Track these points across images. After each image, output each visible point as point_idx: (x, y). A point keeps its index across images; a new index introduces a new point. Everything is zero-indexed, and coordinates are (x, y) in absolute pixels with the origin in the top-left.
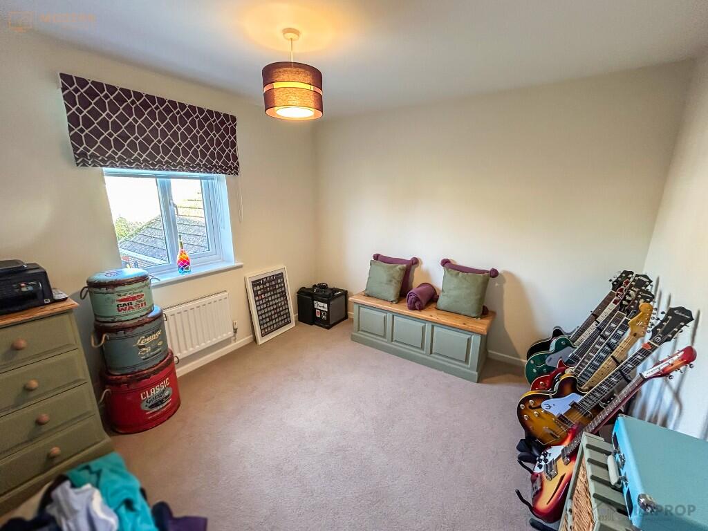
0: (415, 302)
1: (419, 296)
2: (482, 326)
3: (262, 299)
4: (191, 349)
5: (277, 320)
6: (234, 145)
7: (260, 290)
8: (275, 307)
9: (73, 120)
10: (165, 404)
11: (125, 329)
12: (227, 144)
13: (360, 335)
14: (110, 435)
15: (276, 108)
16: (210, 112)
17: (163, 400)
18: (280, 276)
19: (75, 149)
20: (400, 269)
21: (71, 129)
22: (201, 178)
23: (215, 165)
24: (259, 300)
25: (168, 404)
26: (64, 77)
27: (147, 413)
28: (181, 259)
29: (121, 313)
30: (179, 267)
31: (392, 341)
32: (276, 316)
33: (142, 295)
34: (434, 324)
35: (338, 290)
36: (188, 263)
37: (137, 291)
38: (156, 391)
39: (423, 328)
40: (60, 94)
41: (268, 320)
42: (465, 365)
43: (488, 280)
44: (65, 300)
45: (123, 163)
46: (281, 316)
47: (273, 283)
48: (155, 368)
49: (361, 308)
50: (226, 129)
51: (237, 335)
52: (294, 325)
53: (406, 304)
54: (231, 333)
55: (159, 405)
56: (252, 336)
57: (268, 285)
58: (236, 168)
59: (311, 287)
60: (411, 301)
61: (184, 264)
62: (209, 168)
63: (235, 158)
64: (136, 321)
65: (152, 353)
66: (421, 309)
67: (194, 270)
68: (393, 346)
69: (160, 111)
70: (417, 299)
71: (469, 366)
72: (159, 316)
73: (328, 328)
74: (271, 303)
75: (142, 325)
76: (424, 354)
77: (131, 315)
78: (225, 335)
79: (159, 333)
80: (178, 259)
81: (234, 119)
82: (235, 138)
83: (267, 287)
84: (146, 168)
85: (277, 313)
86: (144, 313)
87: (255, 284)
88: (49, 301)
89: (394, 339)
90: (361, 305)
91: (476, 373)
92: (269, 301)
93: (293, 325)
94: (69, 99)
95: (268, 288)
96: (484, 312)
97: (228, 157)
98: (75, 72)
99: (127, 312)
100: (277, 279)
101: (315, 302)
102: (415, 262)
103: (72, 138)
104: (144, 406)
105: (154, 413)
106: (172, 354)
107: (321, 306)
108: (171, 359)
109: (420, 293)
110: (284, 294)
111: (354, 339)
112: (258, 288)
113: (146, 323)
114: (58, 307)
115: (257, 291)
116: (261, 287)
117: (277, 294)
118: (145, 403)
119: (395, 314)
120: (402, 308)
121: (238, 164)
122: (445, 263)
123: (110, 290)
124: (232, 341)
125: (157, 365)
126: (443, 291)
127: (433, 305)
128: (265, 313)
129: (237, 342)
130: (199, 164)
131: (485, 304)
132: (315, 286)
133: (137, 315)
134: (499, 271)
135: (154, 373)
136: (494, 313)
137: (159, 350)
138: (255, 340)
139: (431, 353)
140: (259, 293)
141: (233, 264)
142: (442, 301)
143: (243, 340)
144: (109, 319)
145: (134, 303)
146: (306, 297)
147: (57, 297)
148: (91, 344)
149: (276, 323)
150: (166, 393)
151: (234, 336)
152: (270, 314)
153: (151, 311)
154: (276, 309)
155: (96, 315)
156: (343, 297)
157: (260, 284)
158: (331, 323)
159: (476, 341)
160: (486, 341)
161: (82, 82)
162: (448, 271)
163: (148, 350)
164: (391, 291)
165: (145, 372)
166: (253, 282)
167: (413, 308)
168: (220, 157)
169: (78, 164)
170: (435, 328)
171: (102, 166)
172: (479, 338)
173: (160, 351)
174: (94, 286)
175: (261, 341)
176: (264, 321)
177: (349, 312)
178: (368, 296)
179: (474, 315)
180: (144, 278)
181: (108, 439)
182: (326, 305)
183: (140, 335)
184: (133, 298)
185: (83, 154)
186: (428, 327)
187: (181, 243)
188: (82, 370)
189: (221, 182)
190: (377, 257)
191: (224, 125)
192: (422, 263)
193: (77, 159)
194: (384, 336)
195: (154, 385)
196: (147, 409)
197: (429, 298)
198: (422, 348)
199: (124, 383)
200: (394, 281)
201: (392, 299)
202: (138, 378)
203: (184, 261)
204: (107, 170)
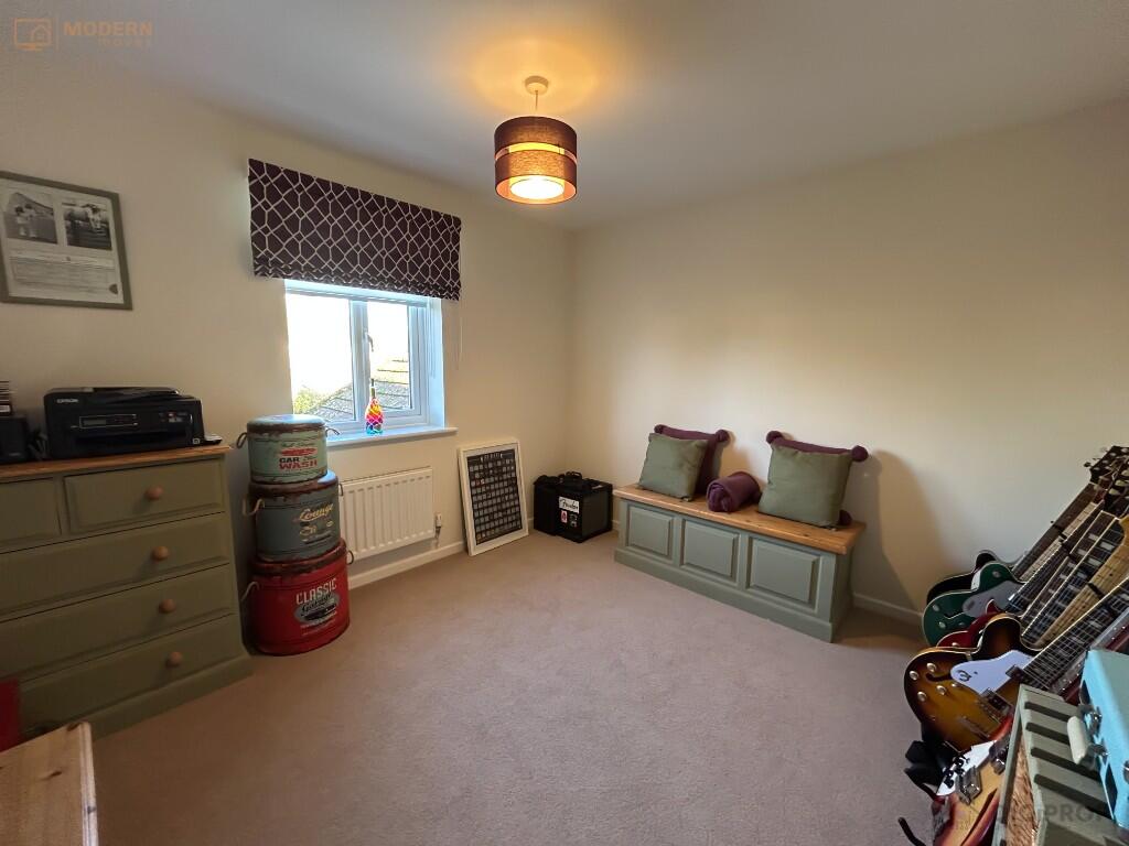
0: (720, 499)
1: (727, 489)
2: (839, 540)
3: (481, 486)
4: (373, 548)
5: (501, 522)
6: (455, 257)
7: (479, 471)
8: (499, 500)
9: (257, 216)
11: (286, 494)
12: (446, 256)
13: (632, 553)
14: (251, 653)
15: (512, 180)
16: (427, 211)
17: (324, 611)
18: (510, 454)
19: (256, 252)
20: (697, 446)
21: (253, 228)
22: (409, 303)
23: (427, 284)
24: (476, 487)
25: (330, 619)
26: (256, 166)
27: (304, 626)
28: (371, 413)
29: (285, 471)
30: (368, 424)
31: (682, 563)
32: (500, 514)
33: (313, 450)
34: (754, 534)
35: (597, 483)
36: (380, 420)
37: (308, 442)
38: (316, 594)
39: (735, 542)
40: (246, 184)
41: (487, 519)
42: (809, 610)
43: (850, 465)
44: (218, 442)
45: (312, 273)
46: (507, 516)
47: (499, 463)
48: (320, 559)
49: (633, 509)
50: (446, 236)
51: (440, 537)
52: (527, 534)
53: (706, 504)
54: (431, 532)
56: (461, 543)
57: (490, 465)
58: (457, 290)
59: (556, 475)
60: (714, 498)
61: (375, 421)
62: (420, 288)
63: (456, 276)
64: (302, 484)
65: (317, 536)
66: (730, 510)
67: (387, 432)
68: (686, 572)
69: (363, 208)
70: (724, 494)
71: (816, 611)
72: (333, 484)
73: (579, 541)
74: (493, 494)
75: (308, 492)
76: (734, 587)
77: (296, 476)
78: (422, 533)
79: (330, 508)
80: (367, 412)
81: (458, 222)
82: (458, 248)
83: (489, 469)
84: (338, 282)
85: (502, 511)
86: (315, 475)
87: (472, 461)
88: (197, 441)
89: (685, 561)
90: (632, 502)
91: (829, 625)
92: (490, 491)
93: (524, 532)
94: (256, 190)
95: (491, 471)
96: (843, 521)
97: (446, 273)
98: (265, 159)
99: (291, 471)
100: (505, 458)
101: (561, 498)
102: (723, 437)
103: (253, 239)
104: (299, 615)
105: (313, 627)
106: (345, 545)
107: (569, 505)
108: (343, 552)
109: (730, 484)
110: (513, 482)
111: (619, 558)
112: (476, 468)
113: (315, 490)
114: (209, 450)
115: (475, 472)
116: (481, 467)
117: (503, 481)
118: (299, 611)
119: (686, 517)
120: (701, 510)
121: (459, 284)
122: (774, 438)
123: (274, 437)
124: (433, 547)
125: (322, 555)
126: (770, 482)
127: (754, 508)
128: (483, 508)
129: (440, 550)
130: (406, 281)
131: (843, 509)
132: (562, 476)
133: (304, 478)
134: (869, 452)
135: (317, 566)
136: (863, 525)
137: (326, 534)
138: (466, 549)
139: (748, 586)
140: (477, 476)
141: (442, 427)
142: (768, 500)
143: (448, 546)
144: (267, 479)
145: (301, 458)
146: (548, 489)
147: (209, 438)
148: (241, 512)
149: (499, 526)
151: (436, 538)
152: (491, 510)
153: (323, 476)
154: (501, 503)
155: (252, 473)
156: (606, 494)
157: (479, 463)
158: (585, 533)
159: (827, 565)
160: (847, 566)
161: (274, 170)
162: (779, 450)
163: (313, 530)
164: (682, 481)
165: (306, 562)
166: (469, 459)
167: (717, 508)
168: (435, 273)
169: (256, 273)
170: (755, 542)
171: (284, 277)
172: (832, 560)
173: (329, 536)
174: (256, 430)
175: (475, 550)
176: (482, 520)
177: (614, 521)
178: (644, 489)
179: (824, 523)
180: (317, 427)
181: (245, 655)
182: (577, 503)
183: (306, 505)
184: (301, 452)
185: (263, 260)
186: (743, 539)
187: (373, 390)
188: (226, 545)
189: (433, 306)
190: (660, 429)
191: (445, 229)
192: (734, 439)
193: (256, 266)
194: (668, 556)
195: (316, 584)
196: (302, 619)
197: (746, 495)
198: (732, 577)
199: (277, 574)
200: (686, 466)
201: (684, 494)
202: (296, 569)
203: (375, 417)
204: (289, 283)
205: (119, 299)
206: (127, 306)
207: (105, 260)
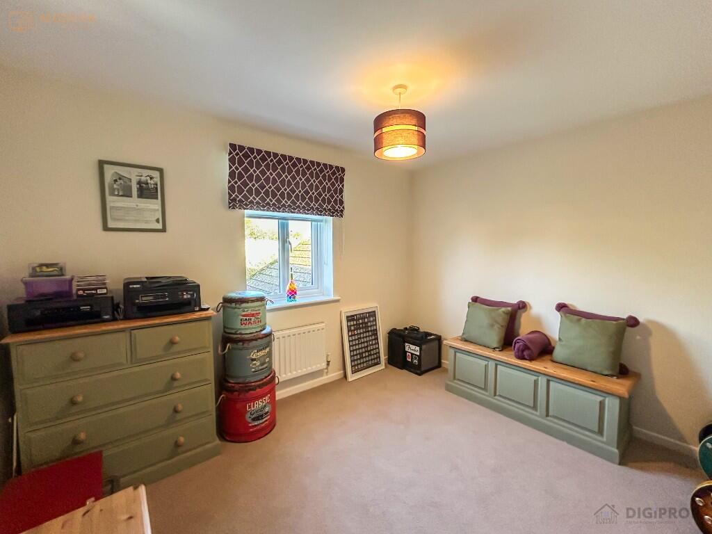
0: (523, 351)
1: (529, 345)
2: (621, 387)
3: (354, 335)
4: (289, 374)
5: (367, 359)
6: (341, 191)
7: (354, 325)
8: (366, 344)
9: (232, 175)
10: (265, 419)
11: (243, 341)
12: (335, 191)
13: (455, 384)
14: (220, 440)
15: (384, 149)
16: (325, 165)
17: (262, 416)
18: (373, 314)
19: (230, 195)
20: (504, 312)
21: (229, 182)
22: (312, 221)
23: (325, 209)
24: (352, 336)
25: (266, 421)
26: (233, 146)
27: (250, 425)
28: (290, 289)
29: (243, 327)
30: (288, 295)
31: (495, 395)
32: (367, 354)
33: (259, 313)
34: (550, 378)
35: (431, 335)
36: (295, 293)
37: (256, 309)
38: (259, 404)
39: (536, 382)
40: (227, 157)
41: (359, 357)
42: (599, 438)
43: (624, 330)
44: (208, 309)
45: (259, 206)
46: (371, 355)
47: (366, 320)
48: (261, 382)
49: (458, 354)
50: (336, 179)
51: (329, 368)
52: (383, 367)
53: (513, 353)
54: (324, 365)
55: (259, 420)
56: (342, 372)
57: (361, 321)
58: (342, 211)
59: (402, 328)
60: (518, 349)
61: (292, 293)
62: (320, 211)
63: (342, 202)
64: (253, 335)
65: (260, 368)
66: (531, 359)
67: (299, 300)
68: (496, 401)
69: (289, 166)
70: (526, 347)
71: (605, 439)
72: (269, 335)
73: (420, 375)
74: (363, 340)
75: (256, 340)
76: (536, 415)
77: (249, 330)
78: (319, 365)
79: (268, 350)
80: (288, 288)
81: (343, 170)
82: (343, 186)
83: (360, 324)
84: (274, 210)
85: (368, 351)
86: (258, 330)
87: (350, 318)
88: (197, 309)
89: (497, 394)
90: (457, 350)
91: (616, 451)
92: (360, 338)
93: (382, 366)
94: (232, 160)
95: (361, 324)
96: (623, 372)
97: (335, 201)
98: (237, 143)
99: (247, 326)
100: (369, 316)
101: (406, 344)
102: (522, 306)
103: (229, 188)
104: (248, 417)
105: (256, 426)
106: (275, 373)
107: (412, 349)
108: (273, 378)
109: (531, 341)
110: (375, 333)
111: (449, 389)
112: (352, 323)
113: (260, 338)
114: (203, 314)
115: (351, 326)
116: (355, 322)
117: (368, 331)
118: (248, 415)
119: (498, 362)
120: (508, 357)
121: (343, 207)
122: (561, 307)
123: (238, 306)
124: (325, 374)
125: (262, 379)
126: (560, 339)
127: (548, 357)
128: (356, 350)
129: (330, 376)
130: (312, 208)
131: (622, 362)
132: (406, 329)
133: (254, 331)
134: (641, 320)
135: (259, 386)
136: (637, 376)
137: (265, 366)
138: (345, 376)
139: (547, 415)
140: (352, 328)
141: (332, 297)
142: (559, 353)
143: (335, 374)
144: (233, 331)
145: (253, 318)
146: (398, 338)
147: (203, 307)
148: (217, 351)
149: (366, 361)
150: (267, 409)
151: (327, 368)
152: (361, 351)
153: (264, 329)
154: (367, 347)
155: (225, 327)
156: (437, 342)
157: (353, 320)
158: (423, 369)
159: (613, 406)
160: (627, 408)
161: (242, 148)
162: (566, 316)
163: (258, 363)
164: (494, 337)
165: (253, 384)
166: (347, 317)
167: (522, 358)
168: (329, 202)
169: (230, 207)
170: (551, 383)
171: (244, 209)
172: (617, 402)
174: (228, 301)
175: (351, 378)
176: (356, 358)
177: (443, 361)
178: (466, 341)
179: (606, 372)
180: (262, 299)
181: (218, 441)
182: (418, 348)
183: (254, 348)
184: (253, 315)
185: (234, 200)
186: (542, 381)
187: (292, 274)
188: (210, 373)
189: (328, 222)
190: (475, 299)
191: (337, 174)
192: (531, 308)
193: (230, 203)
194: (485, 389)
195: (258, 398)
196: (249, 420)
197: (542, 349)
198: (535, 407)
199: (236, 391)
200: (496, 326)
201: (495, 346)
202: (247, 388)
203: (293, 291)
204: (247, 212)
205: (160, 226)
206: (164, 230)
207: (154, 205)
